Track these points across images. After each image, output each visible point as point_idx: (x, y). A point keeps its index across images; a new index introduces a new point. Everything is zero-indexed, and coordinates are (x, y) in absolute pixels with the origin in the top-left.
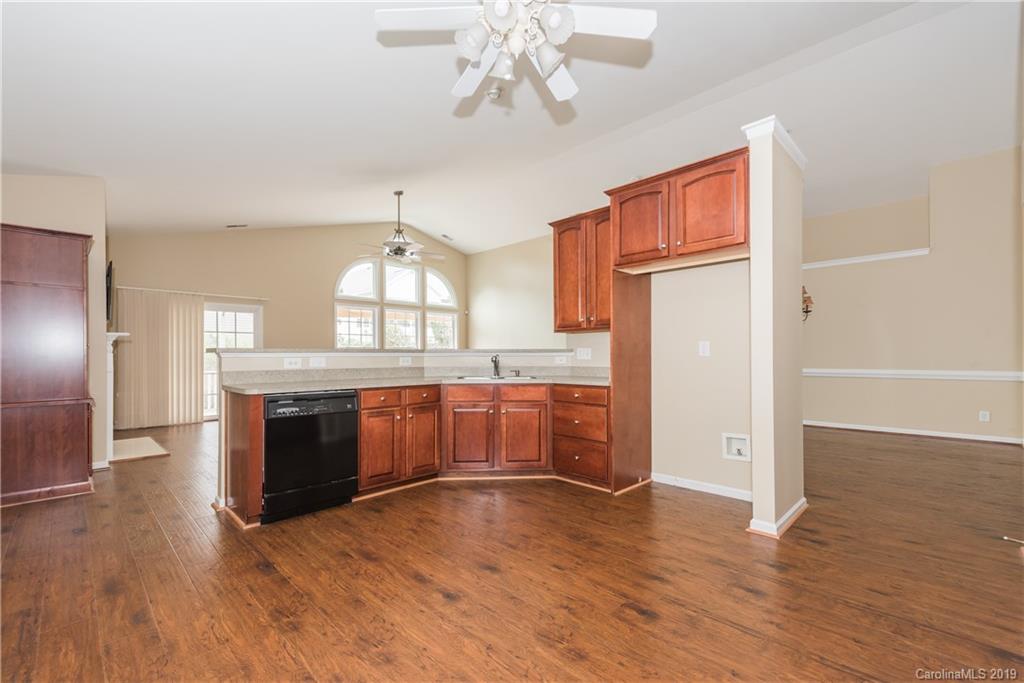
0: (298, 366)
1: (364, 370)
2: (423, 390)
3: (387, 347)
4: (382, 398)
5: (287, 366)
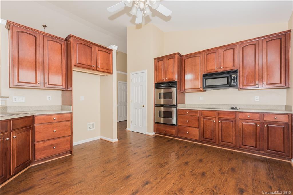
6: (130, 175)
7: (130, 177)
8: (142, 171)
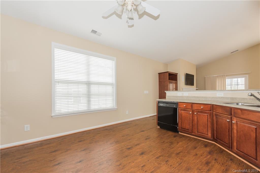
0: (181, 95)
1: (200, 97)
2: (202, 105)
3: (226, 89)
4: (185, 106)
5: (178, 95)
6: (141, 155)
7: (141, 153)
8: (130, 157)
